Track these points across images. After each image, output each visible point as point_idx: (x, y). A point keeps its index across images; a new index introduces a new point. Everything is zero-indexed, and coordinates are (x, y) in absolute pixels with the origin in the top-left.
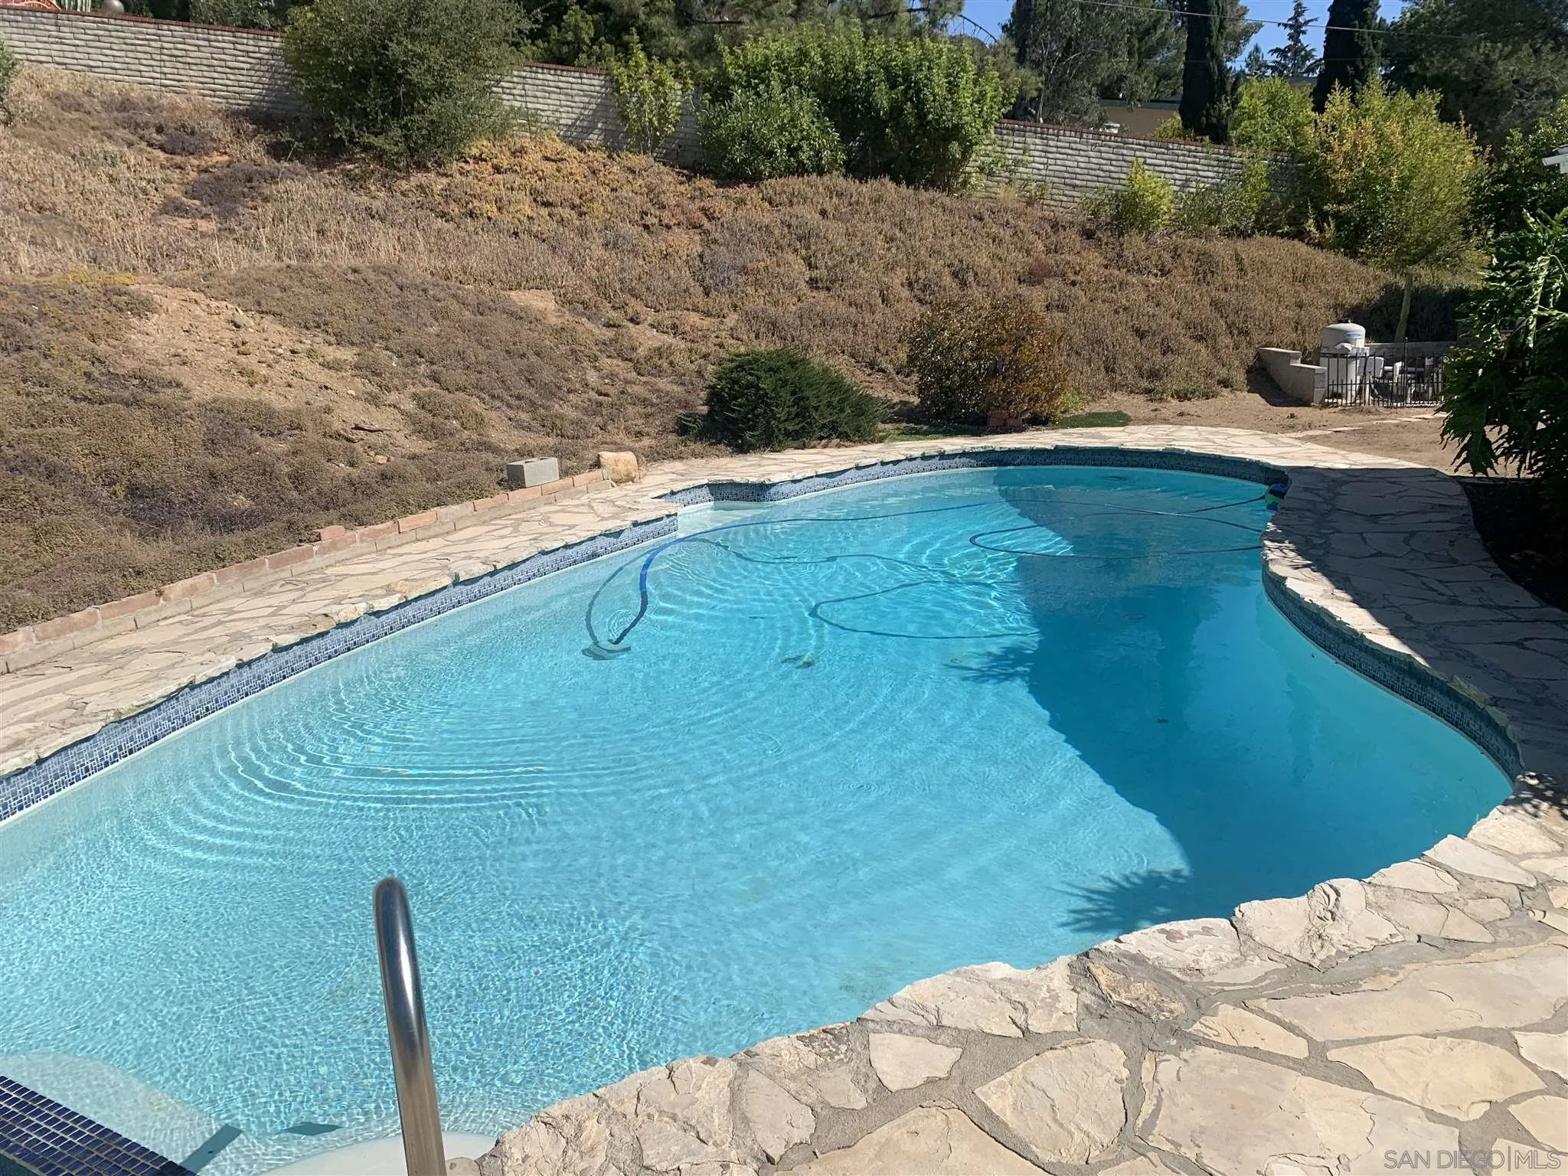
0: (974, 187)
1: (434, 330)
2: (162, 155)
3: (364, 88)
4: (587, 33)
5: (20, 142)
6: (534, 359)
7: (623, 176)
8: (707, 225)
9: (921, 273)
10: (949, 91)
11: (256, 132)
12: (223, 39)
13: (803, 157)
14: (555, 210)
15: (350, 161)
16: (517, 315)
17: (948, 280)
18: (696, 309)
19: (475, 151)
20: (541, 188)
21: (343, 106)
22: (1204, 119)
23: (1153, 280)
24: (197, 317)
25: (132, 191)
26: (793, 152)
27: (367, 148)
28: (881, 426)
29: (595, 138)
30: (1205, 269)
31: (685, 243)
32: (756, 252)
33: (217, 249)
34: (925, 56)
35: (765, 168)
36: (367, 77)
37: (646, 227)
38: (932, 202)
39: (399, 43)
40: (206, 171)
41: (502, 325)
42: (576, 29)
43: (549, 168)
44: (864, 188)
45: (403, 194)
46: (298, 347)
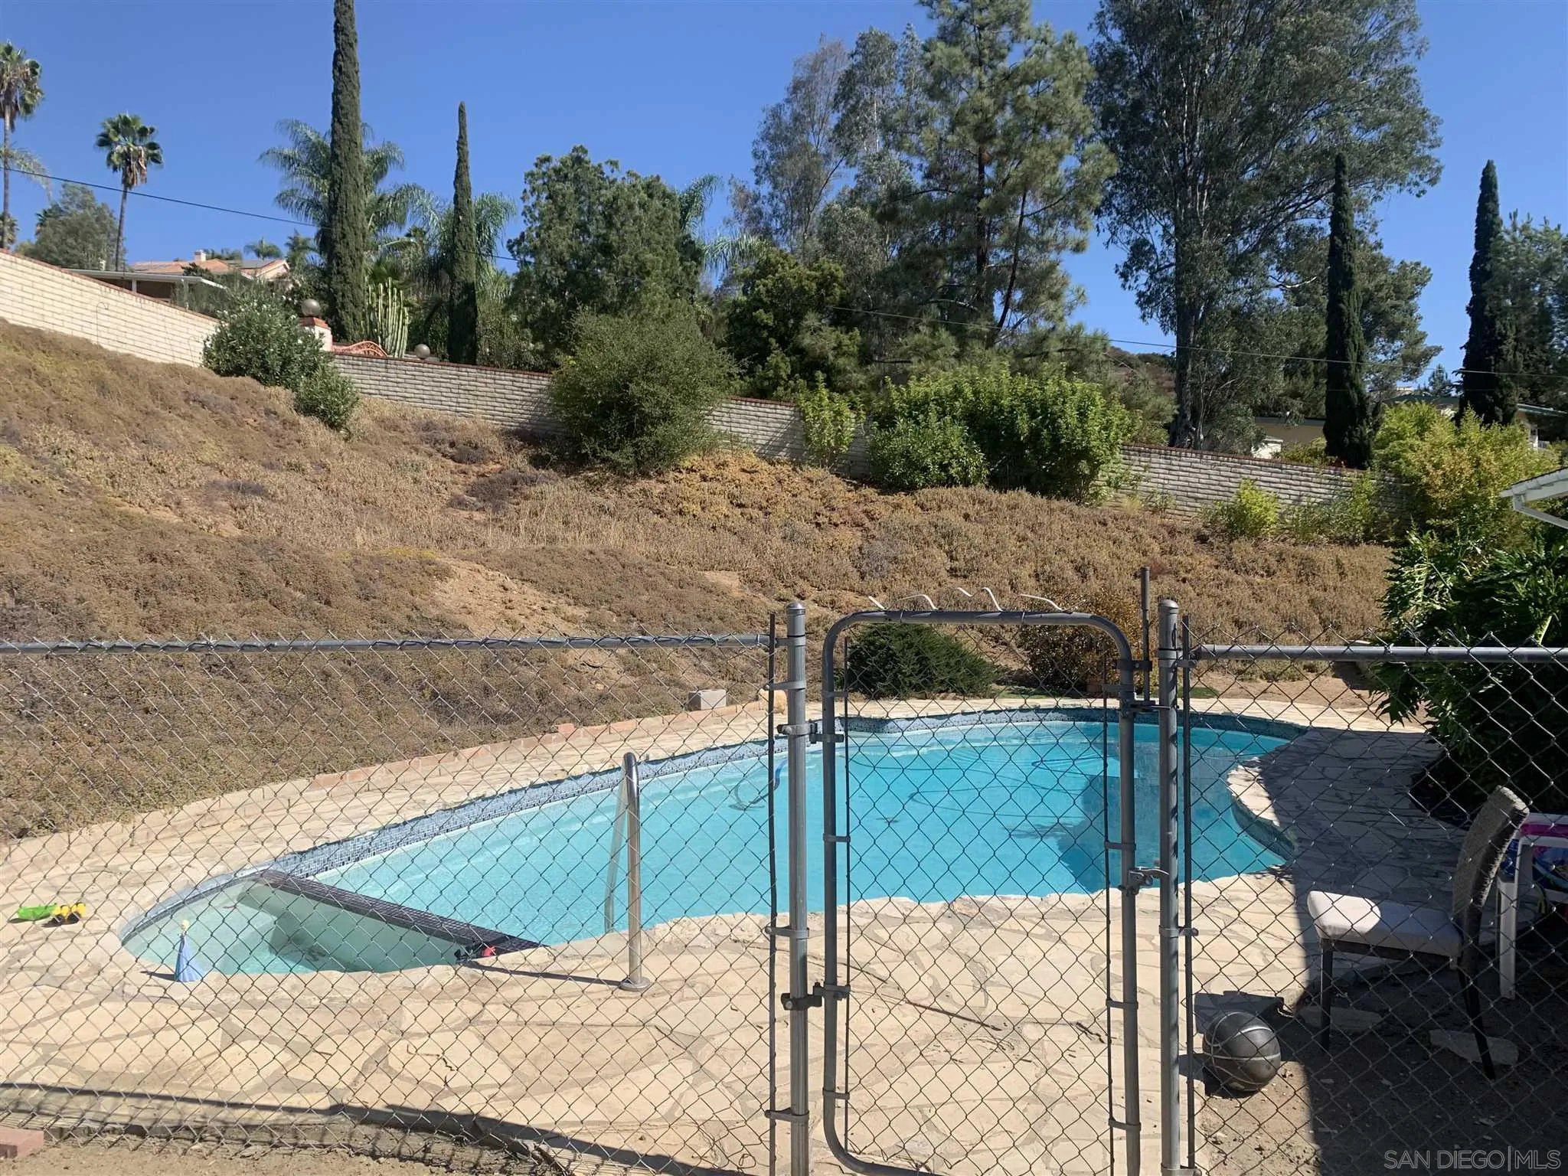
0: (1104, 498)
1: (645, 598)
2: (451, 463)
3: (608, 417)
4: (785, 370)
5: (355, 453)
6: (718, 622)
7: (802, 485)
8: (867, 523)
9: (1047, 568)
10: (1080, 421)
11: (522, 447)
12: (505, 378)
13: (952, 471)
14: (746, 510)
15: (590, 470)
16: (708, 590)
17: (1070, 573)
18: (852, 590)
19: (687, 464)
20: (737, 494)
21: (590, 429)
22: (1347, 440)
23: (1258, 579)
24: (478, 582)
25: (430, 490)
26: (944, 468)
27: (604, 460)
28: (994, 686)
29: (783, 455)
30: (1307, 571)
31: (850, 538)
32: (906, 546)
33: (490, 535)
34: (1062, 394)
35: (920, 480)
36: (611, 409)
37: (818, 525)
38: (1062, 510)
39: (638, 384)
40: (483, 475)
41: (694, 595)
42: (777, 367)
43: (744, 478)
44: (1004, 498)
45: (630, 496)
46: (547, 605)
